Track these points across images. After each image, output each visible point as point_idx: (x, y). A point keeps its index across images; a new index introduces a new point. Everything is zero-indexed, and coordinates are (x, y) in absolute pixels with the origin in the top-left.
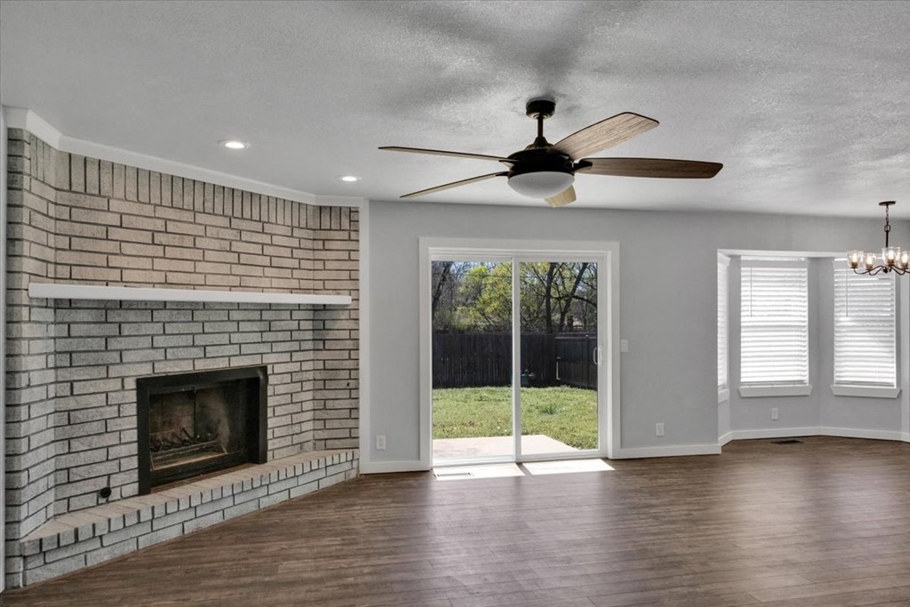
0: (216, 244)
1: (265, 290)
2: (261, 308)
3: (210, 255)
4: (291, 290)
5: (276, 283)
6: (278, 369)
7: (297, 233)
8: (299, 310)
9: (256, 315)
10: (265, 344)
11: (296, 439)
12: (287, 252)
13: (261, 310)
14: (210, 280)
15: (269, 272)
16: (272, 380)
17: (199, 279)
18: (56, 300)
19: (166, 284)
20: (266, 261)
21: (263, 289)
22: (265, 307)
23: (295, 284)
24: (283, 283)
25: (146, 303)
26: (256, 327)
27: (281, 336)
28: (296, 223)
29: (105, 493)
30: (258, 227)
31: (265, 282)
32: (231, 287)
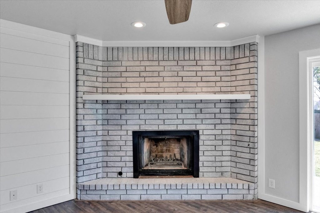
0: (170, 74)
1: (197, 93)
2: (196, 102)
3: (166, 79)
4: (215, 93)
5: (204, 89)
6: (206, 132)
7: (219, 63)
8: (221, 103)
9: (193, 105)
10: (198, 120)
11: (218, 169)
12: (213, 74)
13: (196, 103)
14: (167, 90)
15: (200, 84)
16: (202, 137)
17: (162, 90)
18: (103, 101)
19: (145, 93)
20: (199, 79)
21: (196, 93)
22: (198, 102)
23: (218, 89)
24: (209, 89)
25: (137, 101)
26: (192, 111)
27: (208, 116)
28: (218, 58)
29: (120, 174)
30: (194, 63)
31: (199, 89)
32: (178, 93)
